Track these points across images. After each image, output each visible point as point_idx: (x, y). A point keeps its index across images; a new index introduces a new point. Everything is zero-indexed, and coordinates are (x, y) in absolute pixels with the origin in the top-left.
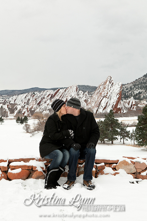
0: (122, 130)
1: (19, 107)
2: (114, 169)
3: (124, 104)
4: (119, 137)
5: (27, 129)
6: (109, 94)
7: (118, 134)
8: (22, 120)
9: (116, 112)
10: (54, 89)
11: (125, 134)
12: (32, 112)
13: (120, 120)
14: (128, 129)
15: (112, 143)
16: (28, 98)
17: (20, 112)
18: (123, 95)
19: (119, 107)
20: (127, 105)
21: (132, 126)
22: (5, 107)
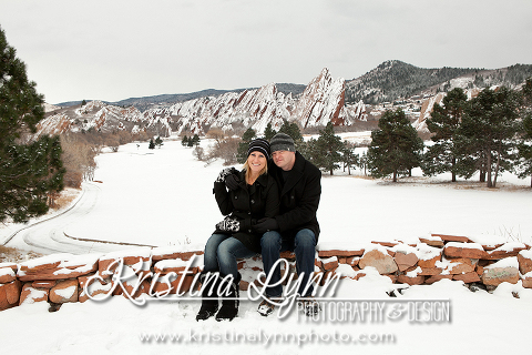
0: (347, 152)
1: (185, 121)
3: (349, 112)
4: (341, 164)
5: (199, 155)
6: (325, 96)
7: (340, 159)
8: (190, 141)
9: (337, 124)
10: (239, 91)
11: (351, 160)
12: (206, 128)
13: (344, 136)
14: (357, 151)
15: (332, 174)
16: (198, 106)
17: (187, 128)
18: (347, 97)
19: (340, 116)
20: (353, 114)
21: (361, 146)
22: (164, 121)
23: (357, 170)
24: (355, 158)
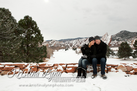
0: (112, 52)
1: (74, 45)
2: (116, 69)
3: (113, 43)
5: (77, 52)
6: (107, 39)
7: (110, 54)
8: (74, 49)
9: (110, 46)
10: (86, 38)
12: (78, 46)
13: (111, 49)
14: (114, 52)
16: (76, 41)
17: (74, 46)
18: (112, 39)
19: (110, 44)
20: (114, 43)
21: (116, 51)
22: (69, 45)
23: (115, 57)
24: (114, 54)
